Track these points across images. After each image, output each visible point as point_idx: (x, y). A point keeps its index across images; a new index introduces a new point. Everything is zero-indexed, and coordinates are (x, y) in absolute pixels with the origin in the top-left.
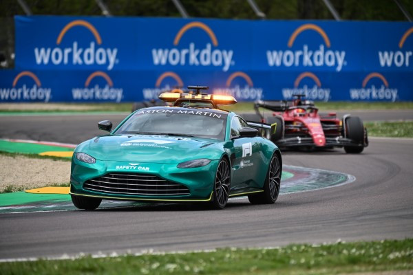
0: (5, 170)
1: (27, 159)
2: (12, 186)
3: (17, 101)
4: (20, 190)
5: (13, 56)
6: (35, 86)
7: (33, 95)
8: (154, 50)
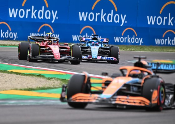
6: (8, 31)
7: (7, 36)
8: (80, 13)
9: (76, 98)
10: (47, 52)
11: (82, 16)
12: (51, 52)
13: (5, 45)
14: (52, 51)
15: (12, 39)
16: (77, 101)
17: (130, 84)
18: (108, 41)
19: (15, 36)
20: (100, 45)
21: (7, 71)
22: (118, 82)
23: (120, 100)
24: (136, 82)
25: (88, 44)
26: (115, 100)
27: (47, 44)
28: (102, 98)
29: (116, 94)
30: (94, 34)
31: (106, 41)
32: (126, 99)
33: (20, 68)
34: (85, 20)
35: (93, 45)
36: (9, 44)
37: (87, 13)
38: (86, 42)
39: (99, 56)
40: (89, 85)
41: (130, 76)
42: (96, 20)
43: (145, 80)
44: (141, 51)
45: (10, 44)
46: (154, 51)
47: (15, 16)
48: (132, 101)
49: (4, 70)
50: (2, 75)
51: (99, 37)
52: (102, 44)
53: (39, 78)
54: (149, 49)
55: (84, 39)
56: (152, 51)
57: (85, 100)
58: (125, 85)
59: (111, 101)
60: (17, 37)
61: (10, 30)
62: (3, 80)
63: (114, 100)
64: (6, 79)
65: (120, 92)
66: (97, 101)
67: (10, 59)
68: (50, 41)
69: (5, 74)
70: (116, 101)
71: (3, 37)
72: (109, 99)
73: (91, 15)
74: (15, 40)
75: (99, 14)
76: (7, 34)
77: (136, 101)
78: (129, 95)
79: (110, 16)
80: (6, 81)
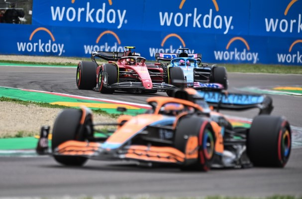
0: (17, 116)
1: (38, 108)
2: (23, 132)
3: (32, 54)
4: (30, 136)
5: (30, 12)
6: (50, 41)
7: (48, 49)
8: (161, 14)
9: (64, 148)
10: (128, 77)
11: (165, 19)
12: (136, 78)
13: (45, 64)
14: (138, 76)
15: (56, 55)
16: (66, 153)
17: (159, 126)
18: (200, 58)
19: (61, 50)
20: (192, 64)
21: (48, 104)
22: (137, 123)
23: (134, 153)
24: (169, 123)
25: (173, 64)
26: (126, 151)
27: (126, 64)
28: (105, 149)
29: (129, 143)
30: (182, 47)
31: (198, 58)
32: (146, 151)
33: (69, 99)
34: (169, 24)
35: (182, 65)
36: (51, 62)
37: (172, 14)
38: (170, 60)
39: (197, 82)
40: (88, 127)
41: (161, 113)
42: (186, 25)
43: (180, 119)
44: (256, 73)
45: (54, 62)
46: (275, 73)
47: (61, 19)
48: (156, 154)
49: (44, 102)
50: (41, 110)
51: (191, 52)
52: (195, 63)
53: (98, 115)
54: (267, 70)
55: (162, 55)
56: (273, 73)
57: (77, 151)
58: (148, 128)
59: (118, 153)
60: (64, 51)
61: (54, 40)
62: (42, 118)
63: (124, 152)
64: (47, 116)
65: (138, 140)
66: (96, 154)
67: (53, 85)
68: (132, 60)
69: (45, 108)
70: (127, 153)
71: (43, 51)
72: (116, 151)
73: (179, 17)
74: (61, 56)
75: (190, 15)
76: (48, 47)
77: (161, 154)
78: (150, 145)
79: (207, 19)
80: (47, 119)
